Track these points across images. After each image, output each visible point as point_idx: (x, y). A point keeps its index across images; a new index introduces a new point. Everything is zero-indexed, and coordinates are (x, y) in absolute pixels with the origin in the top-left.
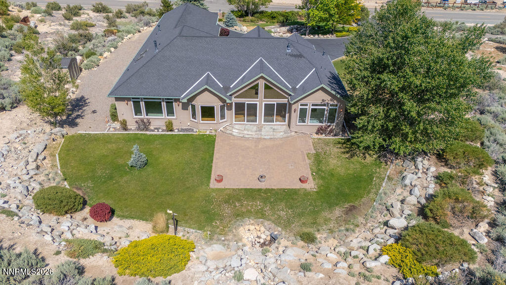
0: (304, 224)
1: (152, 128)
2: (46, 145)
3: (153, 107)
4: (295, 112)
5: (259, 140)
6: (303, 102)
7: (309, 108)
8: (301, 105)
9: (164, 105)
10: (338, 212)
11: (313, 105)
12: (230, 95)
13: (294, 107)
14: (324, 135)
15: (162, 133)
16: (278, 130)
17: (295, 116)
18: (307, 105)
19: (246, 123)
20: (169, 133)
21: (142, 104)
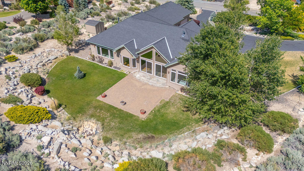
0: (117, 133)
1: (104, 62)
2: (57, 57)
3: (105, 51)
4: (169, 73)
5: (146, 84)
6: (173, 68)
7: (177, 73)
8: (172, 70)
9: (109, 51)
10: (141, 136)
11: (179, 72)
12: (138, 54)
13: (168, 70)
14: (185, 93)
15: (106, 66)
16: (160, 82)
17: (169, 76)
18: (175, 71)
19: (146, 73)
20: (109, 67)
21: (100, 49)
